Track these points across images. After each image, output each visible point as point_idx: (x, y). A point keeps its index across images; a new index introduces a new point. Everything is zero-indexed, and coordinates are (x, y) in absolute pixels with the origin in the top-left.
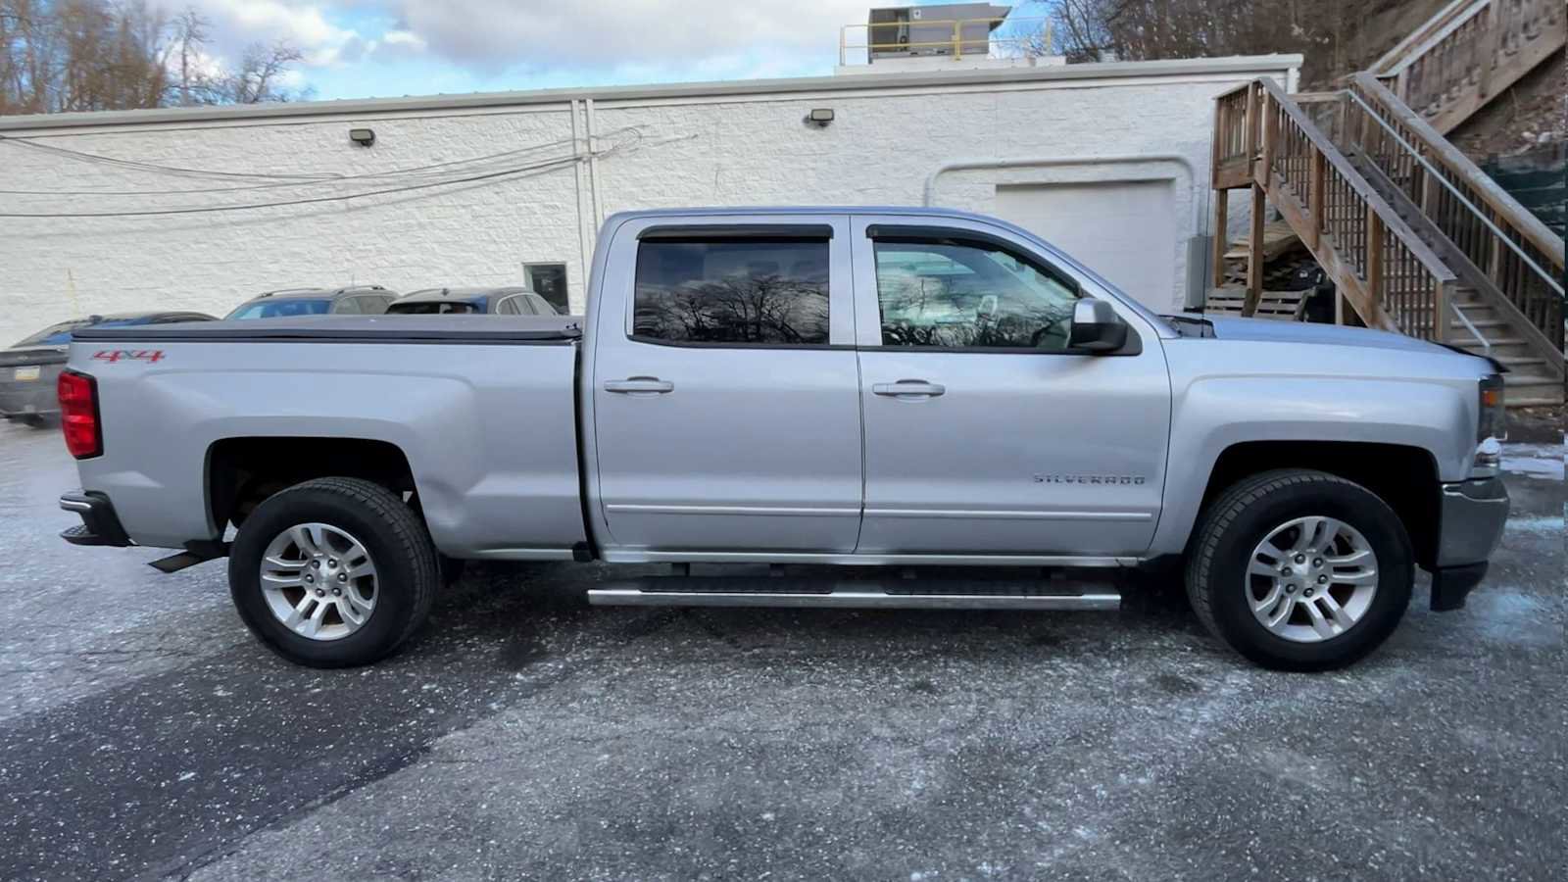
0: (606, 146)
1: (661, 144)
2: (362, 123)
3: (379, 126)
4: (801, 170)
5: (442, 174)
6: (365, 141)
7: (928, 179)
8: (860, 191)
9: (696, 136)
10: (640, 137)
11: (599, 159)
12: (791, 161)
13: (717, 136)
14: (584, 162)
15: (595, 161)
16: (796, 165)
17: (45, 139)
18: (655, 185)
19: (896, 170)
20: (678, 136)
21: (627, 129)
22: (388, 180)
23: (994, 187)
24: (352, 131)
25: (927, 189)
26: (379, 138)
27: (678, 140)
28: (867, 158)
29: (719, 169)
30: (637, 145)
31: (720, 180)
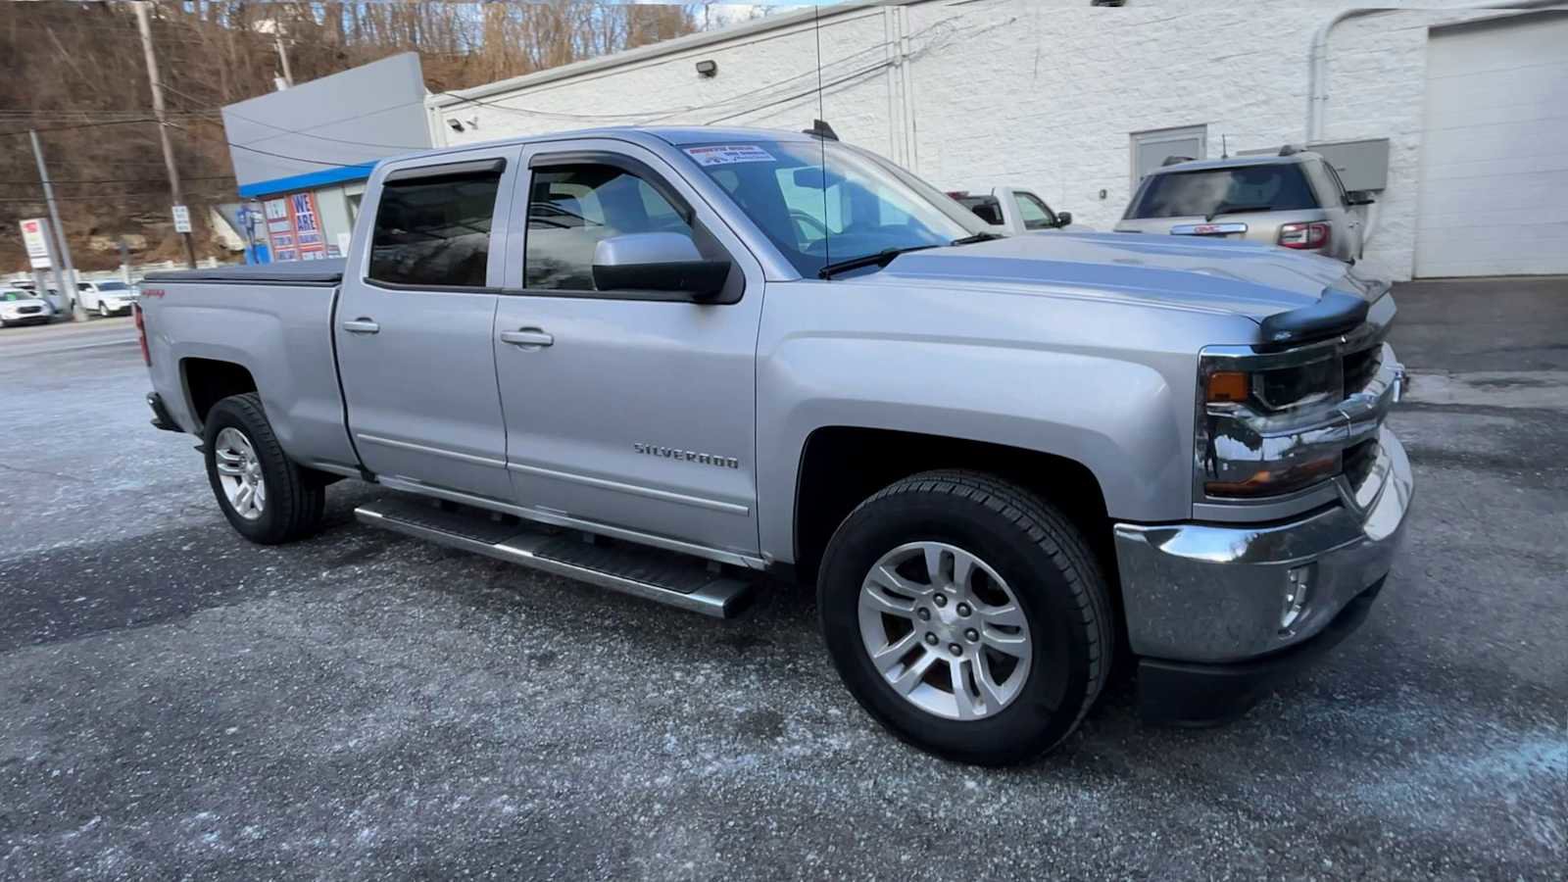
0: (917, 46)
1: (978, 34)
2: (706, 55)
3: (723, 57)
4: (1139, 44)
5: (770, 96)
6: (709, 72)
7: (1317, 33)
8: (1219, 60)
9: (1014, 20)
10: (953, 30)
11: (911, 61)
12: (1128, 33)
13: (1038, 16)
14: (897, 67)
15: (906, 64)
16: (1133, 39)
17: (505, 101)
18: (968, 83)
19: (1271, 26)
20: (994, 23)
21: (938, 24)
22: (728, 107)
23: (1425, 31)
24: (698, 64)
25: (1315, 47)
26: (720, 66)
27: (993, 27)
28: (1229, 15)
29: (1039, 55)
30: (949, 41)
31: (1040, 68)
